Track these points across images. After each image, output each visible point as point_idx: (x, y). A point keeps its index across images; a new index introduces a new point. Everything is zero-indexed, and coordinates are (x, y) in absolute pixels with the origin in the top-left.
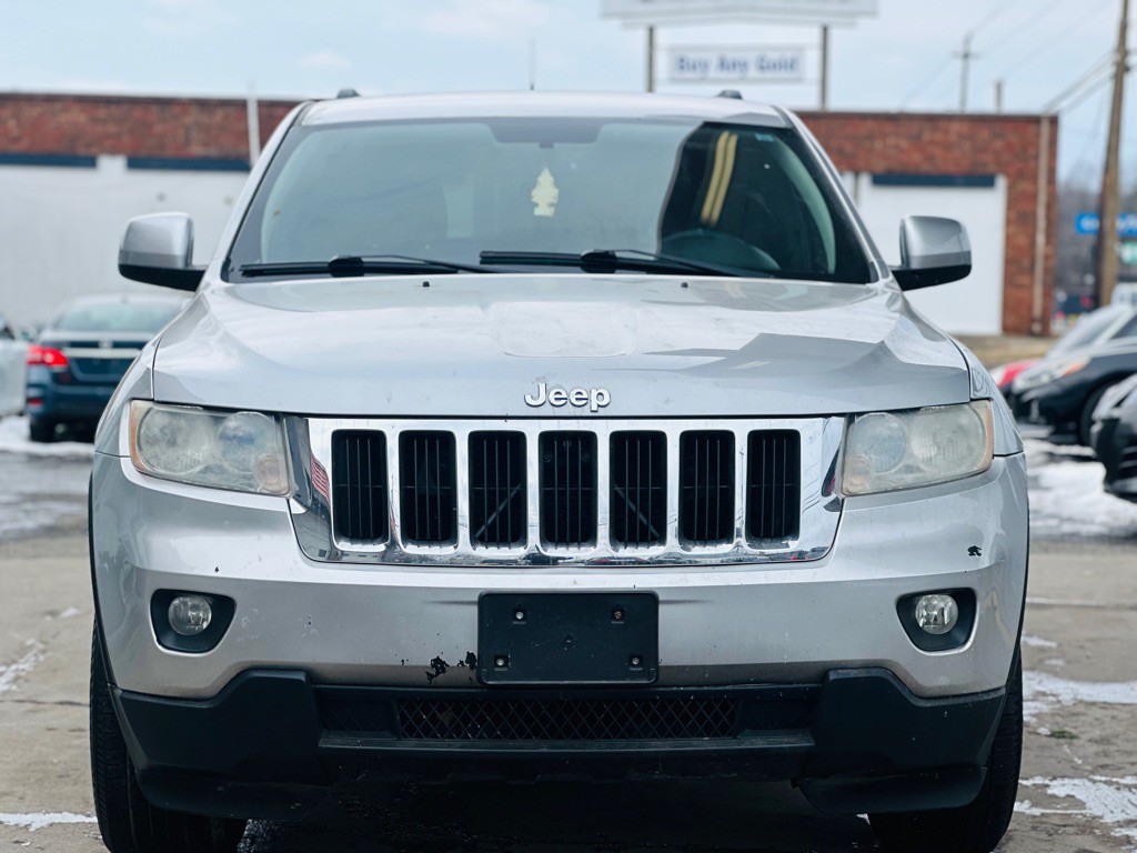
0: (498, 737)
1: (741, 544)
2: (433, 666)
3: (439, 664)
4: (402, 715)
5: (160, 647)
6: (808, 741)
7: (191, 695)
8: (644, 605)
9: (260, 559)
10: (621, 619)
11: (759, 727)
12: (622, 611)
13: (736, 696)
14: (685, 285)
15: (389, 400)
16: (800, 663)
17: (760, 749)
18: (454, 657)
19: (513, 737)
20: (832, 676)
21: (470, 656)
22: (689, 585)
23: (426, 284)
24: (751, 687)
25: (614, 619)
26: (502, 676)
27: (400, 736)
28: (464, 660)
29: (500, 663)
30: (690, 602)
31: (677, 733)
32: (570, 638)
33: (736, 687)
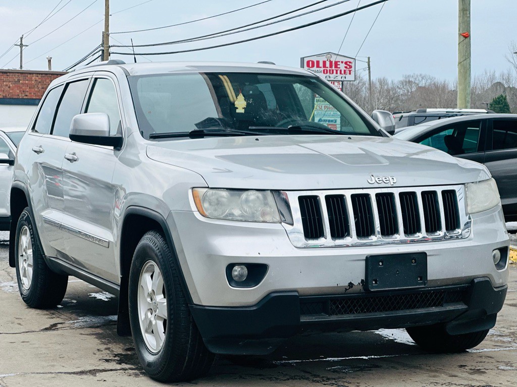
0: (365, 312)
2: (349, 285)
3: (351, 285)
4: (331, 306)
5: (230, 287)
6: (463, 306)
7: (243, 305)
8: (422, 257)
9: (277, 248)
10: (415, 262)
12: (415, 260)
13: (445, 291)
15: (318, 183)
18: (357, 281)
19: (370, 312)
20: (476, 281)
21: (362, 280)
22: (435, 249)
23: (257, 140)
24: (450, 287)
25: (412, 263)
26: (376, 287)
27: (330, 315)
28: (360, 282)
29: (374, 282)
30: (435, 255)
32: (398, 271)
33: (446, 287)
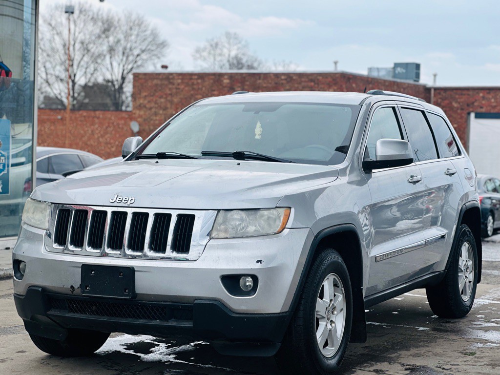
1: (169, 253)
2: (71, 288)
4: (68, 305)
5: (15, 278)
6: (190, 324)
8: (129, 271)
10: (122, 276)
11: (178, 319)
12: (123, 273)
13: (165, 306)
14: (239, 164)
16: (182, 296)
17: (174, 326)
18: (76, 285)
20: (195, 302)
22: (145, 265)
24: (169, 303)
26: (89, 293)
27: (69, 312)
28: (79, 286)
29: (87, 288)
30: (145, 271)
31: (149, 318)
32: (107, 281)
33: (164, 303)
